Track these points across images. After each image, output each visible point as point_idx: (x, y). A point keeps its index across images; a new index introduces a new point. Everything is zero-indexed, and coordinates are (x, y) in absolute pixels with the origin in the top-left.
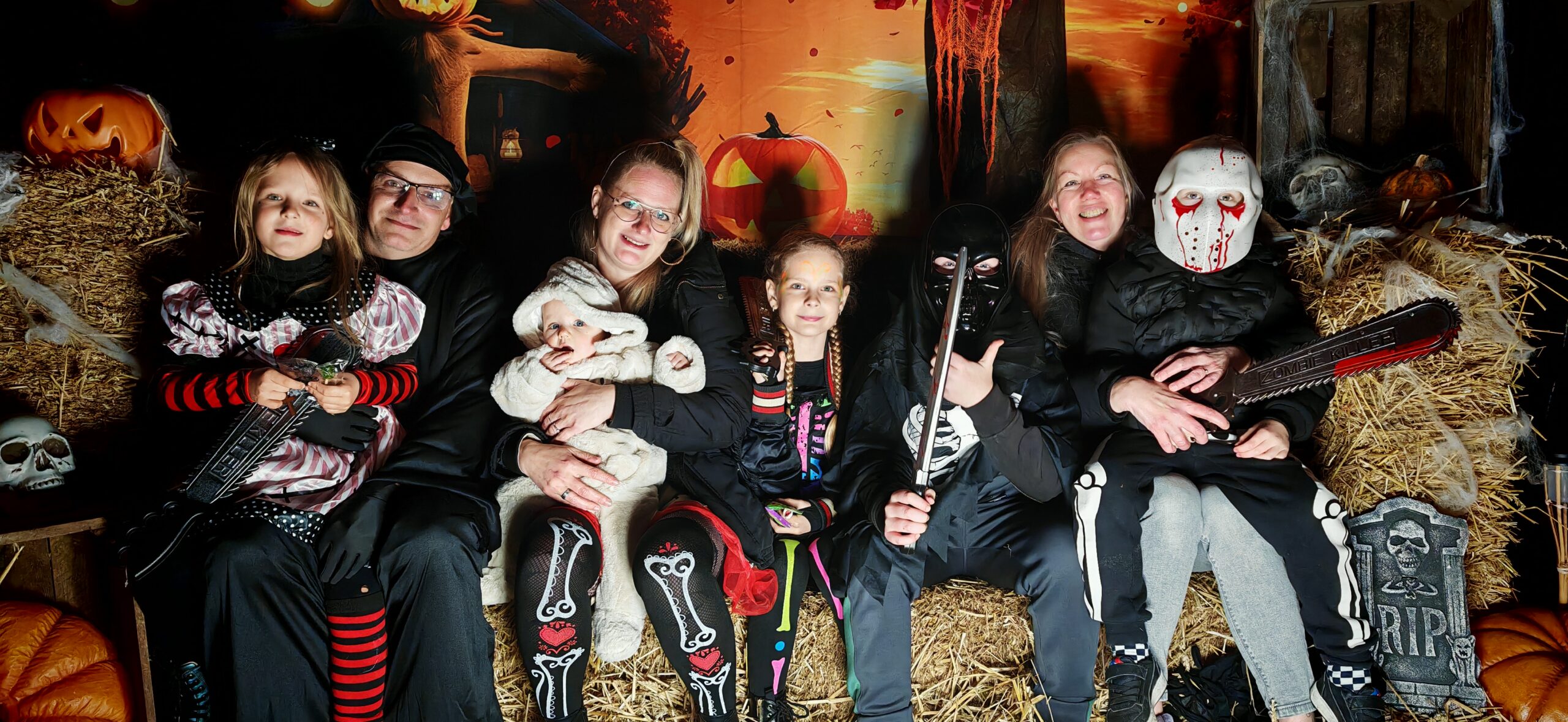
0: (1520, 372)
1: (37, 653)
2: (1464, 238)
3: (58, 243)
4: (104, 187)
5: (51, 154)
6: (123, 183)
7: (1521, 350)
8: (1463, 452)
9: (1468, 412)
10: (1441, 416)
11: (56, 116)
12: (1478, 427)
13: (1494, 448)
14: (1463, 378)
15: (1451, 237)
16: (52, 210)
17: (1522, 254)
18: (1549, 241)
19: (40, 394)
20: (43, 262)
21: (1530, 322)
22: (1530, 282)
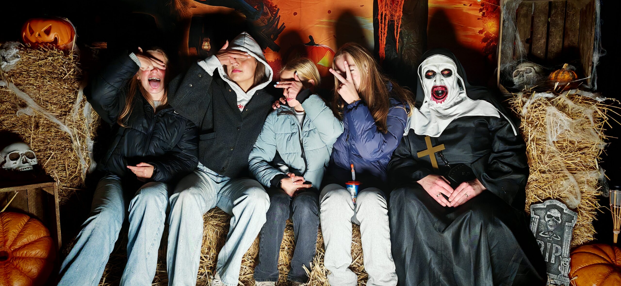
0: (601, 152)
1: (20, 233)
2: (579, 99)
3: (33, 77)
4: (51, 56)
5: (31, 43)
6: (58, 55)
7: (601, 143)
8: (576, 184)
9: (578, 168)
10: (567, 169)
11: (33, 28)
12: (582, 174)
13: (588, 182)
14: (577, 154)
15: (575, 98)
16: (31, 64)
17: (603, 106)
18: (614, 101)
19: (24, 135)
20: (27, 84)
21: (605, 133)
22: (606, 117)
